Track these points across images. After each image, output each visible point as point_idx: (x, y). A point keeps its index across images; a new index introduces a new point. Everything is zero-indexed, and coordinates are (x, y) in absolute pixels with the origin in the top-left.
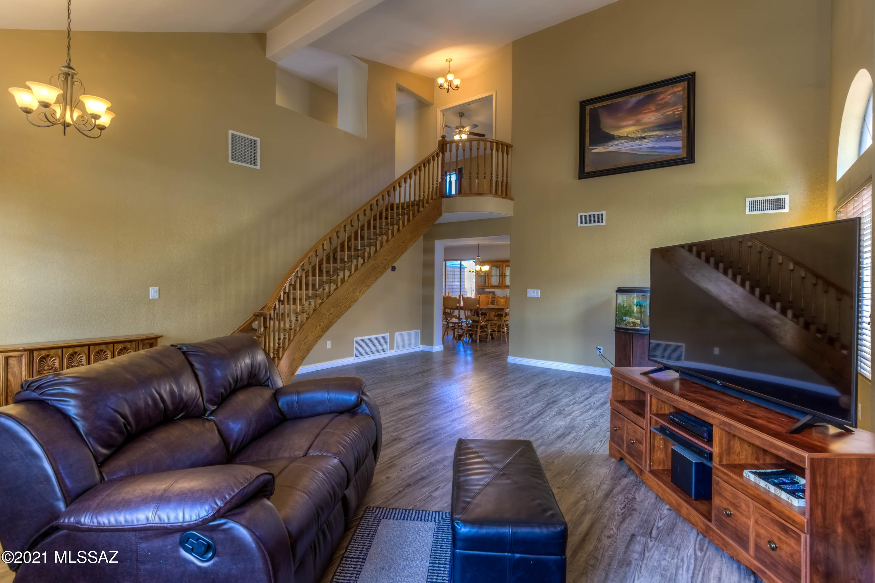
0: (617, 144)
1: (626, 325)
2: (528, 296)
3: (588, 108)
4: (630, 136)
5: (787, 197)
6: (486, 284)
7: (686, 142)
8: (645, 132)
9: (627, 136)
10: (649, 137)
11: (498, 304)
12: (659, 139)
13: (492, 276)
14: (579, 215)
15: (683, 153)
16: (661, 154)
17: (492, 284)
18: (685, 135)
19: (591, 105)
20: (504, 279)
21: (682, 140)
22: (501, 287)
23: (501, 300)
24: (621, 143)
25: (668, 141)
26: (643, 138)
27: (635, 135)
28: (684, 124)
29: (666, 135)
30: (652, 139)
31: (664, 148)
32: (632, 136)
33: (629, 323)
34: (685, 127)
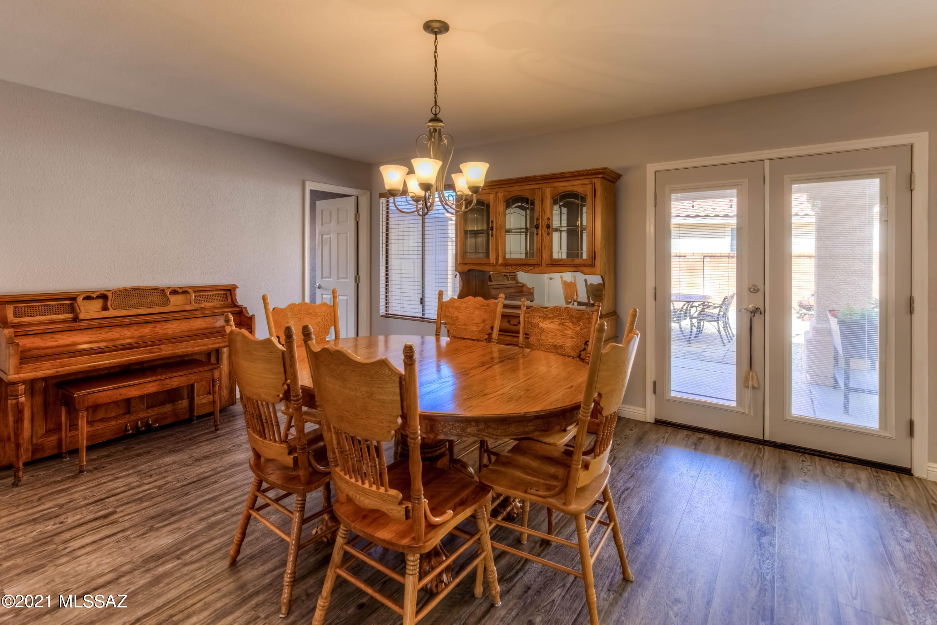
6: (488, 256)
11: (533, 339)
13: (508, 231)
17: (508, 256)
20: (547, 239)
22: (538, 265)
23: (544, 325)
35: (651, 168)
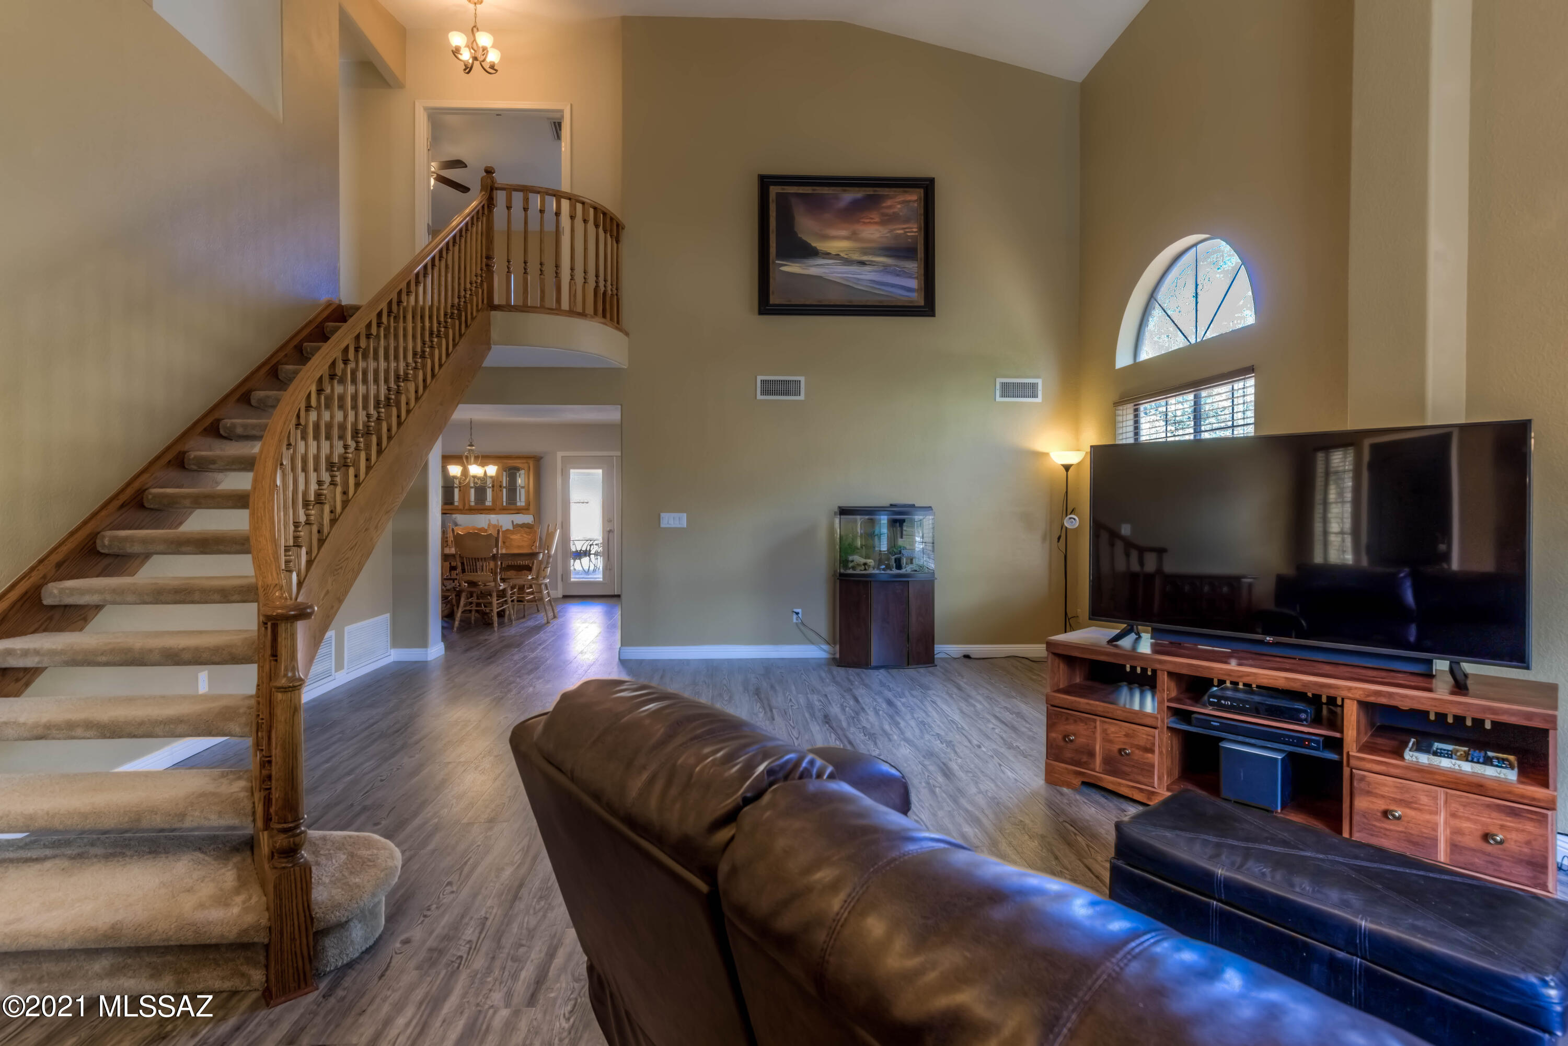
0: (821, 265)
1: (854, 568)
2: (662, 526)
3: (774, 190)
4: (842, 255)
5: (1039, 382)
7: (923, 282)
8: (865, 254)
9: (838, 255)
10: (871, 263)
12: (886, 269)
14: (759, 378)
15: (917, 298)
16: (890, 295)
18: (922, 272)
19: (780, 187)
21: (917, 278)
22: (494, 509)
24: (828, 264)
25: (898, 275)
26: (862, 263)
27: (850, 255)
28: (921, 253)
29: (896, 266)
30: (875, 268)
31: (893, 286)
32: (846, 256)
33: (859, 565)
34: (921, 259)
35: (560, 454)
